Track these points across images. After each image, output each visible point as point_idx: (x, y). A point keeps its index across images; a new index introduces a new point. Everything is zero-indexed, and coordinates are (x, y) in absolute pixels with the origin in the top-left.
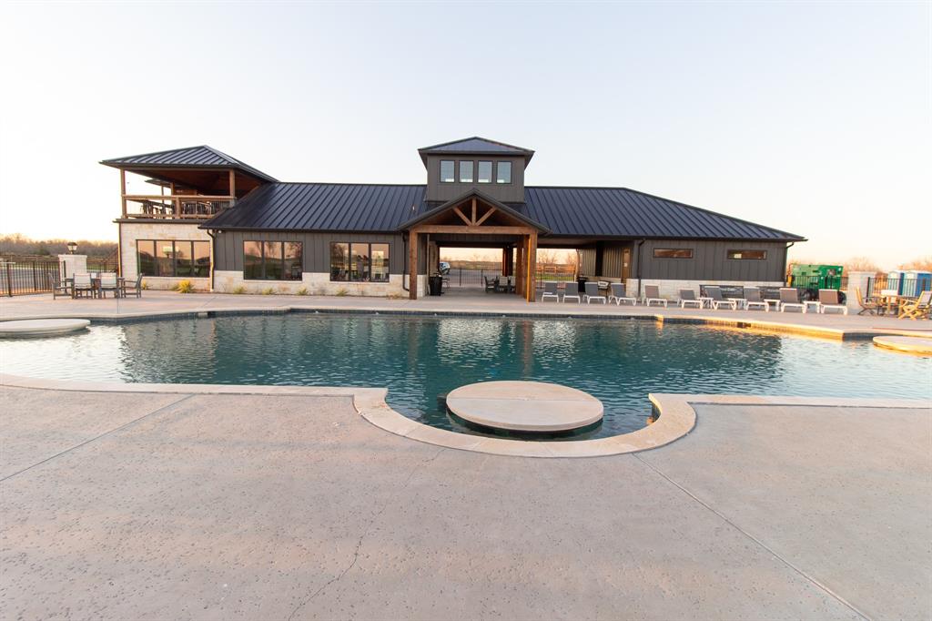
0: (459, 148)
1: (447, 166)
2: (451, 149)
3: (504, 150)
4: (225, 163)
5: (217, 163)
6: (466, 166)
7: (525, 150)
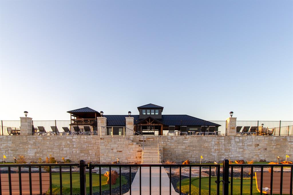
0: (147, 107)
1: (144, 111)
2: (145, 107)
3: (157, 107)
4: (93, 111)
5: (91, 111)
6: (148, 111)
7: (162, 107)
